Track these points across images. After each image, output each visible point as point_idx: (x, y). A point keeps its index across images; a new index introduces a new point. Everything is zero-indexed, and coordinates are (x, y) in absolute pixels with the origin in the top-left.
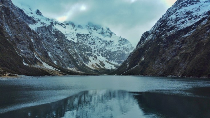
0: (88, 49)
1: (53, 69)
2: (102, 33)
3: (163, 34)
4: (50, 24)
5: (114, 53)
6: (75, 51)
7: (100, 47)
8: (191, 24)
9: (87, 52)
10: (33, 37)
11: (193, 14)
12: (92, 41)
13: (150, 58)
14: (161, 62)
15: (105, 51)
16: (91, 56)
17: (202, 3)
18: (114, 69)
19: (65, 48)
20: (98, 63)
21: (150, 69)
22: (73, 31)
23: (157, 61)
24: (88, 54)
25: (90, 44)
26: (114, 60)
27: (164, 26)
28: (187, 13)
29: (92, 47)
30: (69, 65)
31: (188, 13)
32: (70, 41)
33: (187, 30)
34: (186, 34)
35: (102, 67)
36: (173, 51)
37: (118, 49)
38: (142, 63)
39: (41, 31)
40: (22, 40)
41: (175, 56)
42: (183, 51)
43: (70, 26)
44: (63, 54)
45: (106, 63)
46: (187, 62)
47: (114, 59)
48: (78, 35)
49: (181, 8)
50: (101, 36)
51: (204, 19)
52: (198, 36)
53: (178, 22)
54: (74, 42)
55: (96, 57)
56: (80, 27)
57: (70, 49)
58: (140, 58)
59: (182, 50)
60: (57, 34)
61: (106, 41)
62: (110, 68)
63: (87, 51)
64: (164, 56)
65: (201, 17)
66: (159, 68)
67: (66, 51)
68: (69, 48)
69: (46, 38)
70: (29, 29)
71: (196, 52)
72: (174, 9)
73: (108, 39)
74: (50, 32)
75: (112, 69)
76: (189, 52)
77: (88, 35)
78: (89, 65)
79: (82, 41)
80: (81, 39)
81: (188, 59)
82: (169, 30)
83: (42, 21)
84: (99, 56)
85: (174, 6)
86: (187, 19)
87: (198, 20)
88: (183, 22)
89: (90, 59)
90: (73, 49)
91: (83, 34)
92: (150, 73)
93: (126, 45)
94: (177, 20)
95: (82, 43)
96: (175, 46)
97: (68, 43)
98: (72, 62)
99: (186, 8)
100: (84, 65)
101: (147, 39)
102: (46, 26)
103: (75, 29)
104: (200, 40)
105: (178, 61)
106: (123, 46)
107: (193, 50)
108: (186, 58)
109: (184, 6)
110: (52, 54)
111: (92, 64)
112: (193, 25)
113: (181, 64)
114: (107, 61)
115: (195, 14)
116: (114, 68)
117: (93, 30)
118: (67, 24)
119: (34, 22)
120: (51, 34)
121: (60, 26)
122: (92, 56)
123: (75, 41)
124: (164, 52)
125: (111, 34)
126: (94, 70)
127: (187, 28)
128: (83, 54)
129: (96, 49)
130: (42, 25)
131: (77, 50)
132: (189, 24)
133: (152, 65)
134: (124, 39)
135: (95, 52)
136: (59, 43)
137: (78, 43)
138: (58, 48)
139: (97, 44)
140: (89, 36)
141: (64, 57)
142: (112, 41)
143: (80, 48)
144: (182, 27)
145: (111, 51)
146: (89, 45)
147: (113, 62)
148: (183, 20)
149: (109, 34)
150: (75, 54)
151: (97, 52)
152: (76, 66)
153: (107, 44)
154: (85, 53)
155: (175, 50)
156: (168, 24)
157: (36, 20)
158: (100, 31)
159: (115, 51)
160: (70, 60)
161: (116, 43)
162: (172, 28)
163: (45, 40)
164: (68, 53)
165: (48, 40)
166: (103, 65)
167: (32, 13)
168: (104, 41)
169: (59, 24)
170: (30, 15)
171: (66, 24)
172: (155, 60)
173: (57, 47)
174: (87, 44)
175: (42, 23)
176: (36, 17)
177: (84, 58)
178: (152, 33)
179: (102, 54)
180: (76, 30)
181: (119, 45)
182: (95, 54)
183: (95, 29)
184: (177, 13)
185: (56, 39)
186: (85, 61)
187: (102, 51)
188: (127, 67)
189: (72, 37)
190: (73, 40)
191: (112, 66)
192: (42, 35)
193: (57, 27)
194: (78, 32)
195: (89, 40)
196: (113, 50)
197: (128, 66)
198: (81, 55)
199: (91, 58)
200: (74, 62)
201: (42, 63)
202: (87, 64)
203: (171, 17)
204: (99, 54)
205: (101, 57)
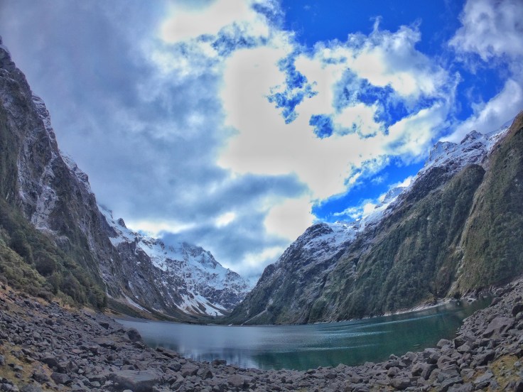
0: (181, 283)
1: (141, 309)
2: (203, 262)
3: (297, 269)
4: (134, 240)
5: (219, 292)
6: (162, 284)
7: (199, 282)
8: (330, 257)
9: (179, 288)
10: (113, 256)
11: (330, 245)
12: (187, 272)
13: (282, 300)
14: (299, 306)
15: (205, 289)
16: (185, 294)
17: (336, 233)
18: (220, 316)
19: (150, 278)
20: (196, 306)
21: (285, 316)
22: (162, 254)
23: (293, 305)
24: (180, 291)
25: (184, 275)
26: (219, 303)
27: (298, 258)
28: (322, 243)
29: (187, 280)
30: (155, 304)
31: (324, 244)
32: (156, 269)
33: (326, 264)
34: (326, 268)
35: (202, 312)
36: (314, 291)
37: (225, 287)
38: (271, 309)
39: (122, 249)
40: (104, 259)
41: (318, 297)
42: (329, 291)
43: (159, 247)
44: (147, 286)
45: (207, 306)
46: (337, 304)
47: (218, 301)
48: (168, 260)
49: (314, 237)
50: (201, 267)
51: (342, 252)
52: (344, 271)
53: (315, 254)
54: (162, 271)
55: (192, 297)
56: (172, 249)
57: (155, 281)
58: (267, 301)
59: (326, 288)
60: (142, 255)
61: (208, 274)
62: (214, 315)
63: (180, 286)
64: (302, 297)
65: (339, 249)
66: (297, 313)
67: (151, 283)
68: (155, 278)
69: (127, 259)
70: (110, 244)
71: (346, 290)
72: (307, 237)
73: (211, 271)
74: (133, 252)
75: (217, 316)
76: (337, 290)
77: (182, 262)
78: (182, 307)
79: (174, 270)
80: (171, 267)
81: (338, 300)
82: (305, 264)
83: (125, 235)
84: (196, 294)
85: (305, 234)
86: (323, 250)
87: (336, 252)
88: (320, 255)
89: (183, 298)
90: (160, 281)
91: (176, 261)
92: (285, 321)
93: (236, 282)
94: (313, 251)
95: (172, 273)
96: (315, 285)
97: (153, 270)
98: (158, 300)
99: (320, 238)
100: (175, 307)
101: (273, 275)
102: (129, 242)
103: (165, 251)
104: (348, 276)
105: (325, 303)
106: (233, 282)
107: (343, 287)
108: (335, 299)
109: (318, 235)
110: (133, 286)
111: (186, 305)
112: (332, 258)
113: (330, 307)
114: (208, 304)
115: (331, 245)
116: (219, 314)
117: (189, 255)
118: (155, 244)
119: (115, 235)
120: (133, 255)
121: (144, 244)
122: (187, 294)
123: (164, 269)
124: (302, 292)
125: (215, 264)
126: (191, 316)
127: (326, 261)
128: (174, 289)
129: (193, 285)
130: (124, 241)
131: (165, 283)
132: (327, 257)
133: (287, 310)
134: (233, 273)
135: (190, 289)
136: (142, 269)
137: (167, 273)
138: (141, 277)
139: (195, 277)
140: (184, 264)
141: (147, 292)
142: (216, 273)
143: (169, 280)
144: (320, 260)
145: (213, 289)
146: (183, 277)
147: (217, 306)
148: (320, 252)
149: (212, 264)
150: (163, 288)
151: (193, 289)
152: (164, 307)
153: (208, 279)
154: (176, 289)
155: (317, 289)
156: (303, 256)
157: (117, 232)
158: (199, 258)
159: (221, 289)
160: (156, 296)
161: (222, 277)
162: (308, 262)
163: (125, 262)
164: (154, 286)
165: (129, 262)
166: (204, 309)
167: (113, 222)
168: (205, 273)
169: (144, 242)
170: (111, 225)
171: (153, 244)
172: (289, 304)
173: (139, 275)
174: (180, 276)
175: (124, 237)
176: (118, 228)
177: (175, 296)
178: (279, 267)
179: (201, 292)
180: (166, 253)
181: (227, 281)
182: (191, 292)
183: (192, 255)
184: (311, 243)
185: (139, 263)
186: (176, 301)
187: (202, 288)
188: (246, 313)
189: (160, 263)
190: (161, 268)
191: (217, 311)
192: (122, 254)
193: (141, 246)
194: (168, 256)
195: (184, 270)
196: (217, 288)
197: (248, 312)
198: (171, 291)
199: (185, 297)
200: (161, 301)
201: (124, 297)
202: (179, 305)
203: (305, 247)
204: (197, 292)
205: (199, 296)
